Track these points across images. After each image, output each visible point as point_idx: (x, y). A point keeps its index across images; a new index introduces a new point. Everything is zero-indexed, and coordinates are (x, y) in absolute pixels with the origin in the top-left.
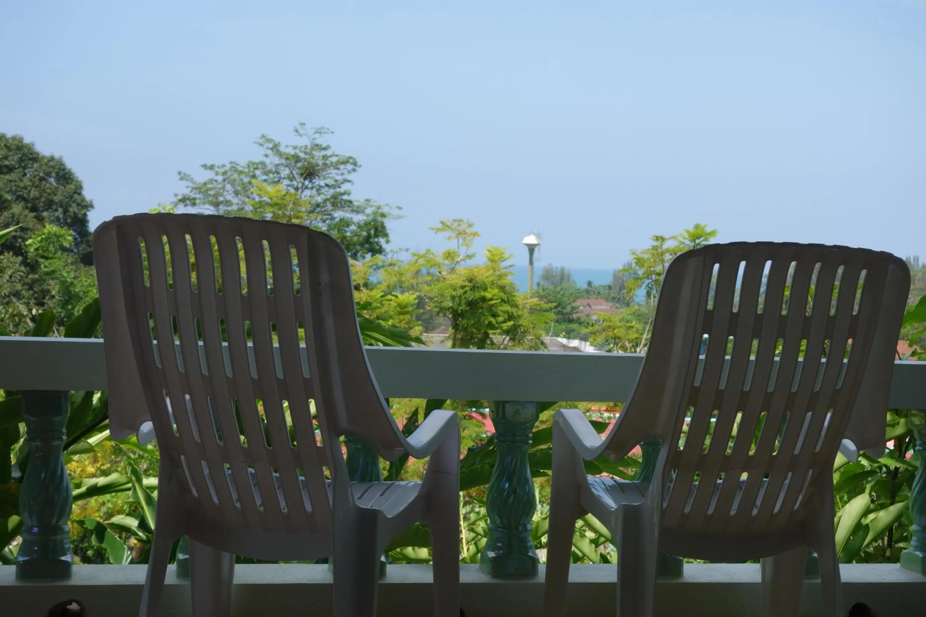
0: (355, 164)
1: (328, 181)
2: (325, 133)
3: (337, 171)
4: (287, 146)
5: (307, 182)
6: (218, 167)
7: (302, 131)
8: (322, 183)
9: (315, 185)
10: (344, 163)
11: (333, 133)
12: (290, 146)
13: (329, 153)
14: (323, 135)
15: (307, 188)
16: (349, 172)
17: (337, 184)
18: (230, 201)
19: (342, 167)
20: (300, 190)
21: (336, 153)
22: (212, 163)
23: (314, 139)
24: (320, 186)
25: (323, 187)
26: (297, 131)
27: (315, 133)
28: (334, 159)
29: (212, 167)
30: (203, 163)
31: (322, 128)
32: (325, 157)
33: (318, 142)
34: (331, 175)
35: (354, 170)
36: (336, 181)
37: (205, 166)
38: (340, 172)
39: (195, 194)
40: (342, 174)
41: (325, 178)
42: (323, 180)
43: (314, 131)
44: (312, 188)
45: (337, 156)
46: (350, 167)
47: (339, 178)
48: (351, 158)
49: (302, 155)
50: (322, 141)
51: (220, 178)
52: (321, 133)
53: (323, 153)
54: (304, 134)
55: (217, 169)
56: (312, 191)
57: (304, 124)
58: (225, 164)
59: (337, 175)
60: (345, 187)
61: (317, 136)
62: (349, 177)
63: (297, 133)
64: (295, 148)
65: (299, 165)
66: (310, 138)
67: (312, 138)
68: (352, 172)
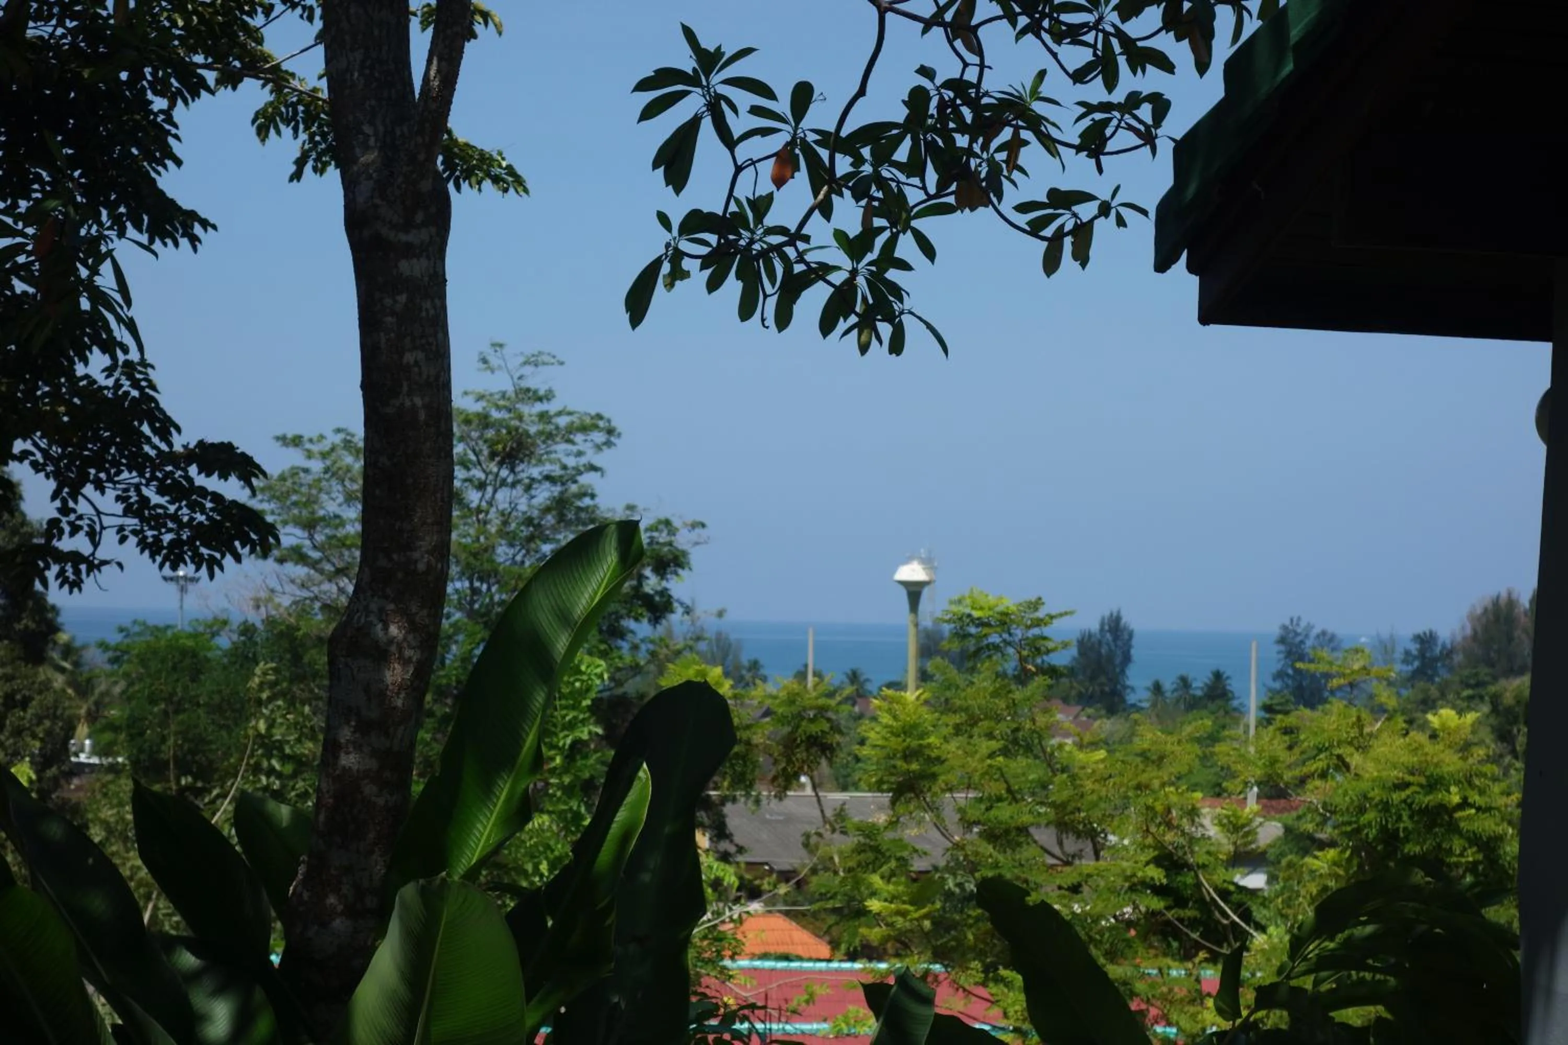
0: (610, 431)
1: (547, 468)
2: (544, 364)
3: (569, 447)
4: (466, 393)
5: (504, 473)
6: (311, 441)
7: (494, 361)
8: (535, 472)
9: (523, 475)
10: (584, 429)
11: (562, 363)
12: (472, 393)
13: (552, 407)
14: (541, 368)
15: (504, 483)
16: (598, 448)
17: (571, 476)
18: (337, 516)
19: (579, 438)
20: (490, 489)
21: (570, 408)
22: (298, 432)
23: (520, 378)
24: (533, 480)
25: (540, 482)
26: (485, 361)
27: (526, 363)
28: (563, 421)
29: (297, 441)
30: (279, 433)
31: (540, 353)
32: (544, 417)
33: (532, 382)
34: (553, 456)
35: (608, 444)
36: (564, 467)
37: (283, 440)
38: (574, 449)
39: (261, 501)
40: (580, 454)
41: (540, 462)
42: (536, 465)
43: (522, 359)
44: (513, 485)
45: (570, 414)
46: (599, 437)
47: (571, 462)
48: (599, 417)
49: (495, 415)
50: (537, 381)
51: (316, 466)
52: (536, 365)
53: (539, 407)
54: (500, 367)
55: (308, 446)
56: (514, 492)
57: (501, 346)
58: (325, 434)
59: (568, 455)
60: (586, 479)
61: (528, 370)
62: (597, 460)
63: (485, 366)
64: (480, 397)
65: (490, 433)
66: (512, 378)
67: (516, 376)
68: (604, 448)
